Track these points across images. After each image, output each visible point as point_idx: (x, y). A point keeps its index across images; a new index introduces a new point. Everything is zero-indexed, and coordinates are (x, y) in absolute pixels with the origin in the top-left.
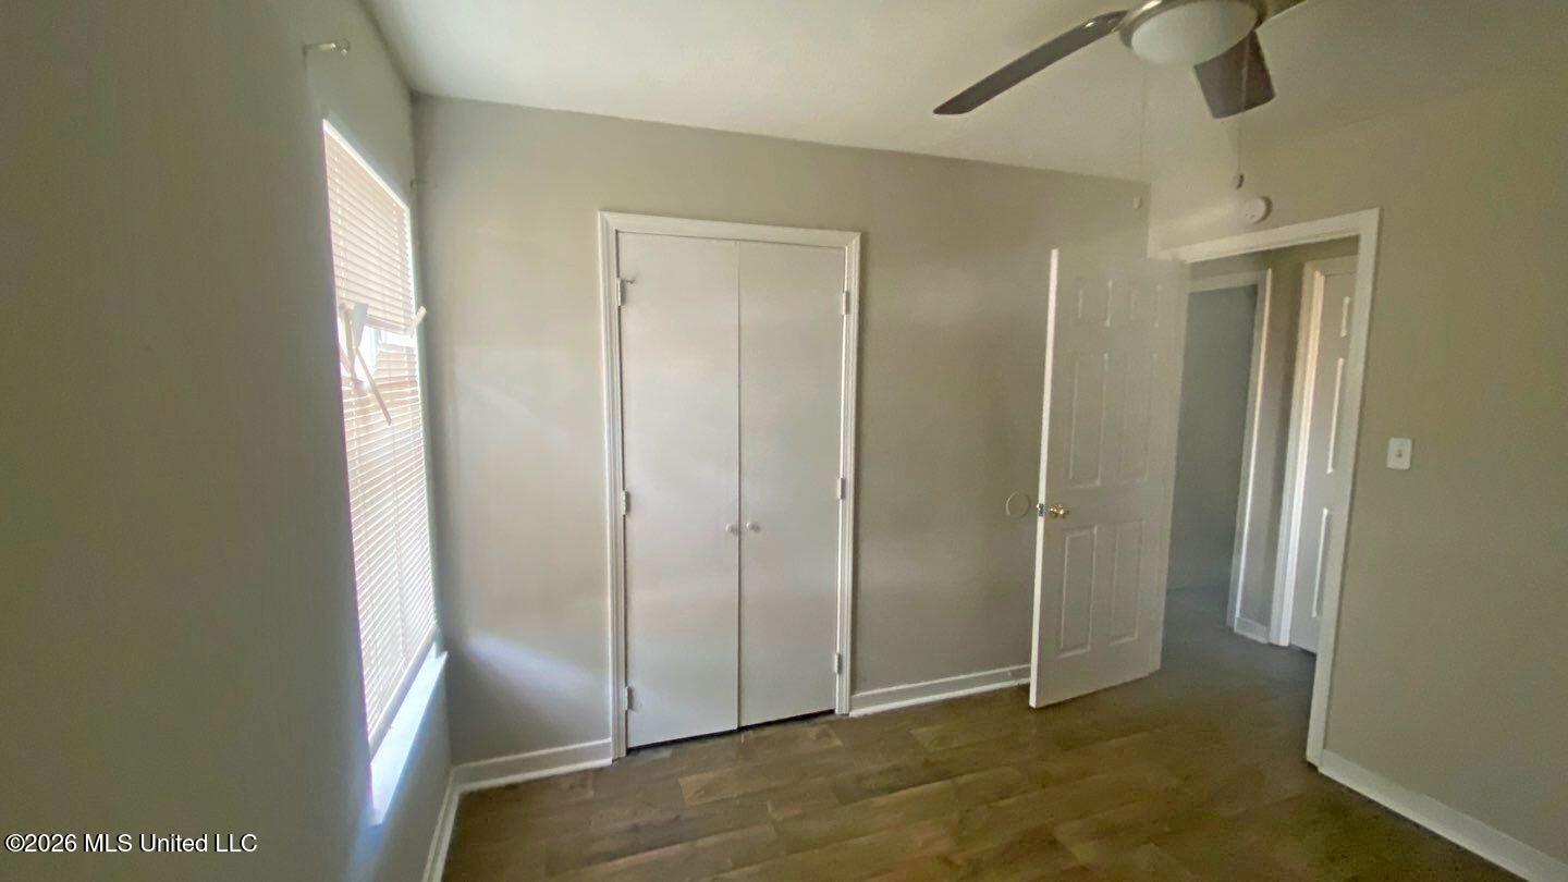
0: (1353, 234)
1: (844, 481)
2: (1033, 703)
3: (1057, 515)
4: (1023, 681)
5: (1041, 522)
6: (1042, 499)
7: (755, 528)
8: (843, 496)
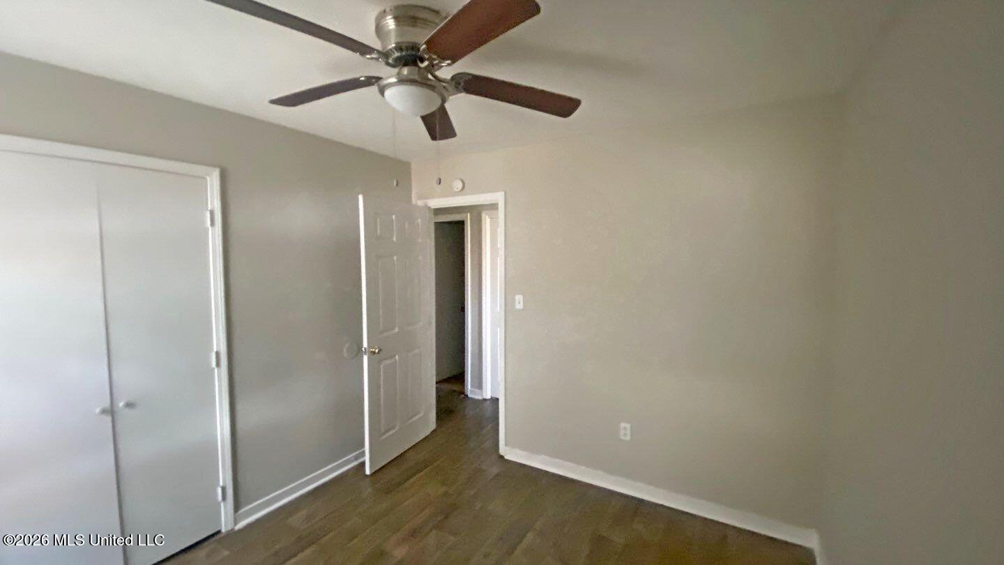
0: (495, 202)
1: (218, 354)
2: (368, 472)
3: (374, 353)
4: (361, 460)
5: (365, 358)
6: (365, 344)
7: (129, 405)
8: (218, 364)
